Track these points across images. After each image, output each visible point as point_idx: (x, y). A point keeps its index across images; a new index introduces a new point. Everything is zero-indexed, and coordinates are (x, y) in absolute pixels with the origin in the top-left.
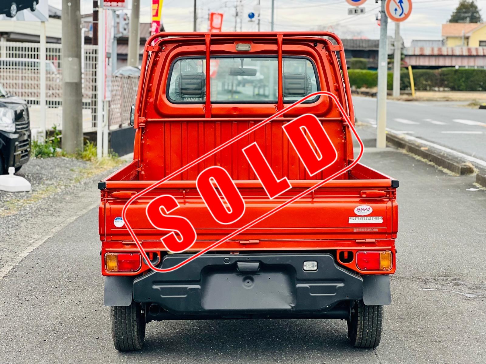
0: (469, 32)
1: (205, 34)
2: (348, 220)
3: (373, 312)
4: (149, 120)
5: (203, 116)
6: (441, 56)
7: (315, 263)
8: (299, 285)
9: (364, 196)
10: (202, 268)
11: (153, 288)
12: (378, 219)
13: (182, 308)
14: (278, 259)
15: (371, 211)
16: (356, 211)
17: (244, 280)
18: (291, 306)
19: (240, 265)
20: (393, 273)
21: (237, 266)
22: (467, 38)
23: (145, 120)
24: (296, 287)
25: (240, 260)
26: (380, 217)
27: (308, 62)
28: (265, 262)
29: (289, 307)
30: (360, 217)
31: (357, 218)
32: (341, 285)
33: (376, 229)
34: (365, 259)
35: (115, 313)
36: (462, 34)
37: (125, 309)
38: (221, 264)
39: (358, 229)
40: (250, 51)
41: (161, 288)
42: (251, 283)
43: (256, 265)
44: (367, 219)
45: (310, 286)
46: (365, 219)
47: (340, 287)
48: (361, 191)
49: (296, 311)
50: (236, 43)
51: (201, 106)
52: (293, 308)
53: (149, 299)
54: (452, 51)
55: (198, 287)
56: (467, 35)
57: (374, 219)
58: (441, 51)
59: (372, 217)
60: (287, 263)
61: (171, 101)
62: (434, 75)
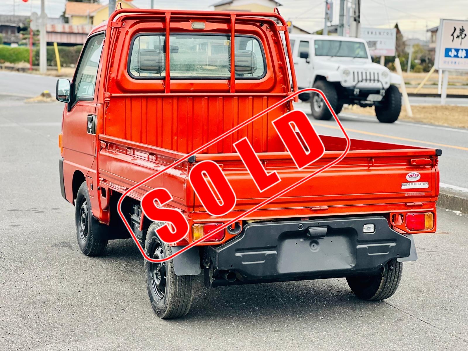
0: (93, 12)
1: (165, 12)
2: (401, 186)
3: (396, 269)
4: (113, 95)
5: (163, 91)
6: (71, 33)
7: (373, 226)
8: (359, 246)
9: (414, 163)
10: (279, 235)
11: (235, 256)
12: (425, 184)
13: (260, 273)
14: (343, 224)
15: (419, 177)
16: (407, 178)
17: (311, 244)
18: (351, 266)
19: (311, 230)
20: (434, 232)
21: (309, 232)
22: (92, 18)
23: (110, 95)
24: (356, 248)
25: (312, 225)
26: (426, 183)
27: (255, 41)
28: (333, 227)
29: (350, 267)
30: (410, 183)
31: (408, 184)
32: (394, 244)
33: (423, 194)
34: (413, 221)
35: (175, 282)
36: (87, 13)
37: (185, 278)
38: (295, 230)
39: (409, 193)
40: (204, 29)
41: (243, 255)
42: (316, 246)
43: (325, 229)
44: (416, 185)
45: (368, 247)
46: (414, 185)
47: (392, 246)
48: (412, 160)
49: (356, 270)
50: (191, 21)
51: (160, 82)
52: (353, 268)
53: (232, 266)
54: (83, 29)
55: (274, 252)
56: (92, 14)
57: (422, 185)
58: (72, 29)
59: (420, 183)
60: (351, 226)
61: (133, 76)
62: (70, 52)
